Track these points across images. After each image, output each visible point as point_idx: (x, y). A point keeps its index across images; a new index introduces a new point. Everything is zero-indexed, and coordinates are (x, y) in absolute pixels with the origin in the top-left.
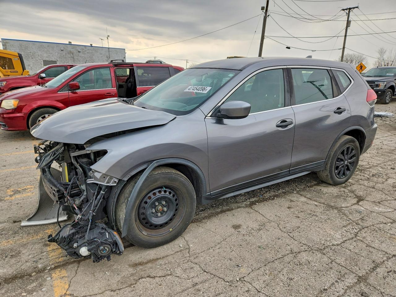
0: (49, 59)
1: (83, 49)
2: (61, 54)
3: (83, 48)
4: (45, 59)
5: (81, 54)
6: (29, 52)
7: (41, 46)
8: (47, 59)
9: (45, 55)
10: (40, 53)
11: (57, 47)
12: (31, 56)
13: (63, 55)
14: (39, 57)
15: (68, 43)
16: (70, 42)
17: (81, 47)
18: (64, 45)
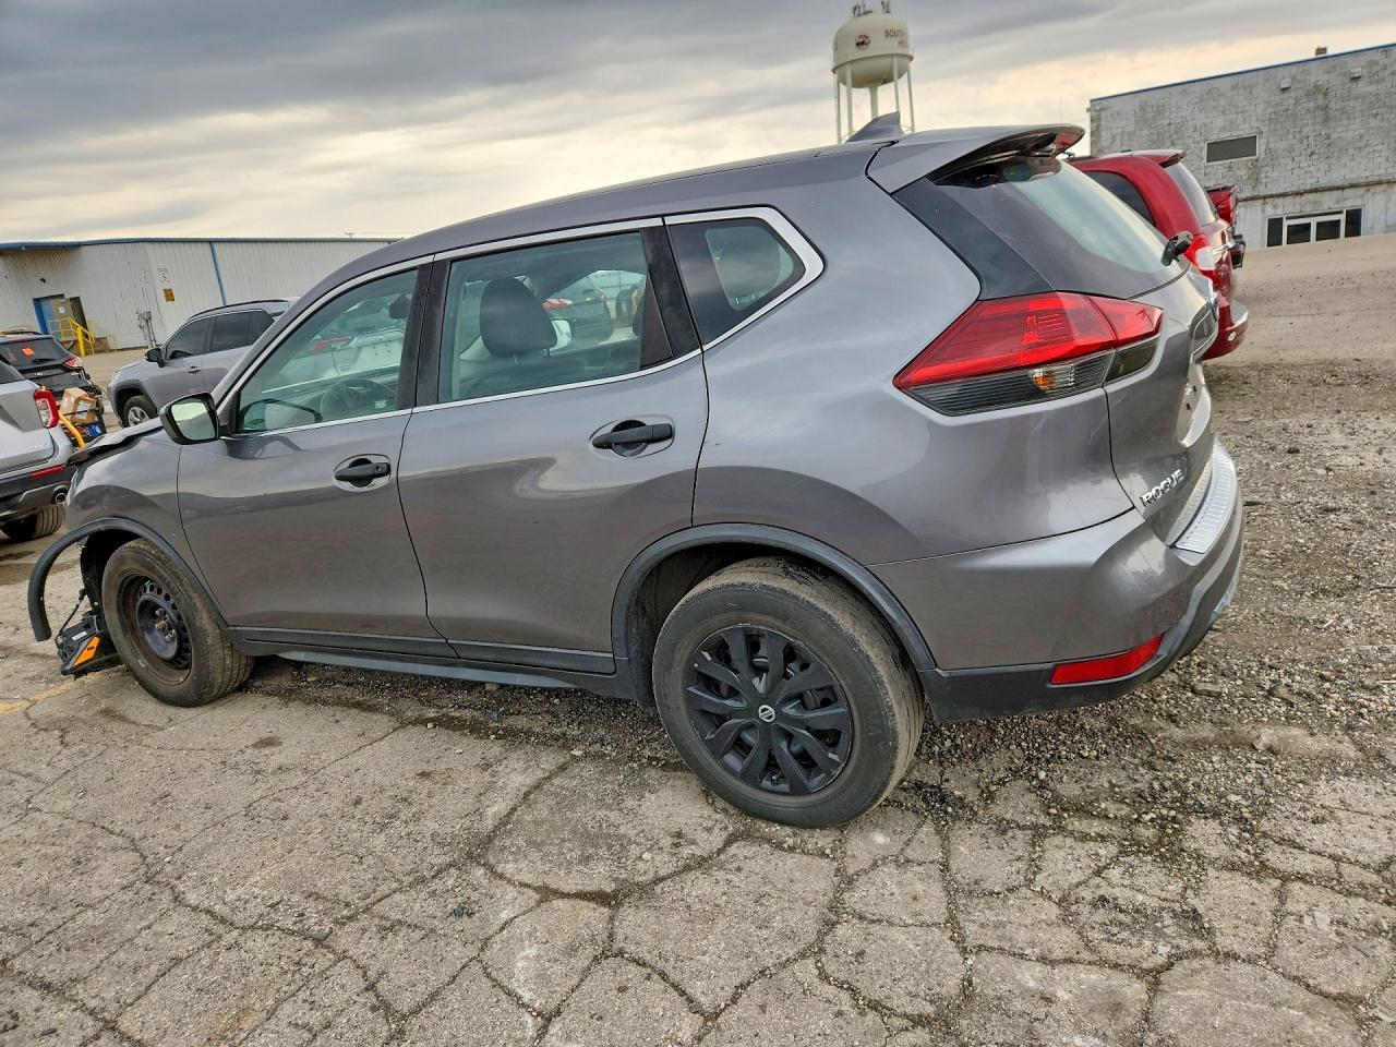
0: (1228, 134)
1: (1376, 63)
2: (1277, 105)
3: (1378, 56)
4: (1213, 138)
5: (1363, 88)
6: (1166, 122)
7: (1209, 92)
8: (1225, 136)
9: (1219, 122)
10: (1200, 119)
11: (1267, 80)
12: (1171, 136)
13: (1283, 108)
14: (1197, 135)
15: (1313, 56)
16: (1321, 51)
17: (1369, 57)
18: (1293, 69)
